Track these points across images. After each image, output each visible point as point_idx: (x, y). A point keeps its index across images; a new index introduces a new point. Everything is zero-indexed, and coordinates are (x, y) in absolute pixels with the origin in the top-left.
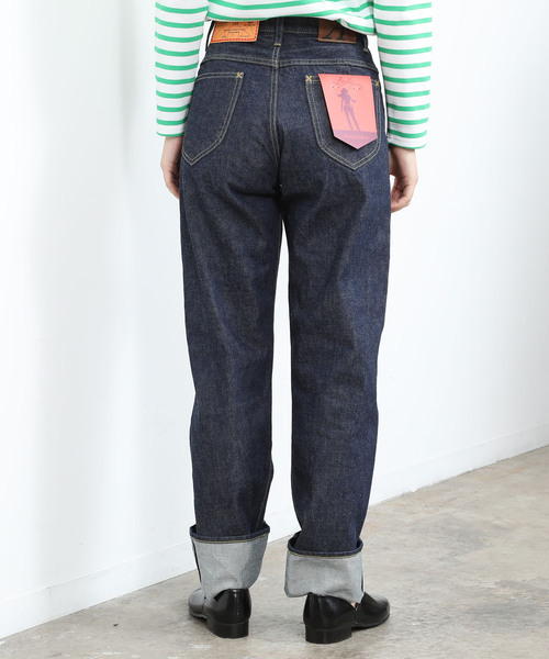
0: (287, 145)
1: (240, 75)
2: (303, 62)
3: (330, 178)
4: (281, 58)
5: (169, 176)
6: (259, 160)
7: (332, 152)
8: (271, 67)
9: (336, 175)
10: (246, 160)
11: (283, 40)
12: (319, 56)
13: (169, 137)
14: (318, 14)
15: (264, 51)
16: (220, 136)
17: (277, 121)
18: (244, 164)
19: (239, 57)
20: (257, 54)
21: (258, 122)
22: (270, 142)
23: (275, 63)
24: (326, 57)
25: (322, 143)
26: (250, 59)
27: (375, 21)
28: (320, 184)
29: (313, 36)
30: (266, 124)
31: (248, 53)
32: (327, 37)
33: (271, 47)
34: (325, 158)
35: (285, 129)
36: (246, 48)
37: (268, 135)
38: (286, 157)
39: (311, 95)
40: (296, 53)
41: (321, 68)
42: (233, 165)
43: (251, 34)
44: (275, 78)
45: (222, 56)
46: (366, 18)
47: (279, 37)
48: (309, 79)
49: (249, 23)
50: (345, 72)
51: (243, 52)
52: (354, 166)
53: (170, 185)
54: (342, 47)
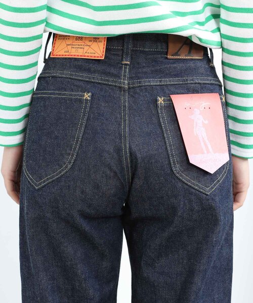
0: (140, 171)
1: (87, 96)
2: (154, 82)
3: (185, 204)
4: (131, 78)
5: (9, 183)
6: (110, 187)
7: (186, 178)
8: (120, 87)
9: (190, 201)
10: (97, 187)
11: (132, 58)
12: (170, 75)
13: (7, 147)
14: (172, 30)
15: (113, 71)
16: (68, 162)
17: (130, 148)
18: (96, 191)
19: (84, 76)
20: (105, 73)
21: (110, 148)
22: (122, 169)
23: (125, 83)
24: (176, 76)
25: (177, 168)
26: (97, 78)
27: (222, 36)
28: (174, 209)
29: (161, 53)
30: (118, 150)
31: (95, 72)
32: (176, 54)
33: (119, 65)
34: (180, 185)
35: (139, 156)
36: (93, 67)
37: (120, 161)
38: (138, 183)
39: (164, 117)
40: (146, 73)
41: (173, 89)
42: (82, 192)
43: (98, 51)
44: (125, 99)
45: (66, 73)
46: (213, 32)
47: (127, 54)
48: (161, 100)
49: (95, 39)
50: (195, 91)
51: (89, 71)
52: (209, 190)
53: (11, 193)
54: (192, 64)
